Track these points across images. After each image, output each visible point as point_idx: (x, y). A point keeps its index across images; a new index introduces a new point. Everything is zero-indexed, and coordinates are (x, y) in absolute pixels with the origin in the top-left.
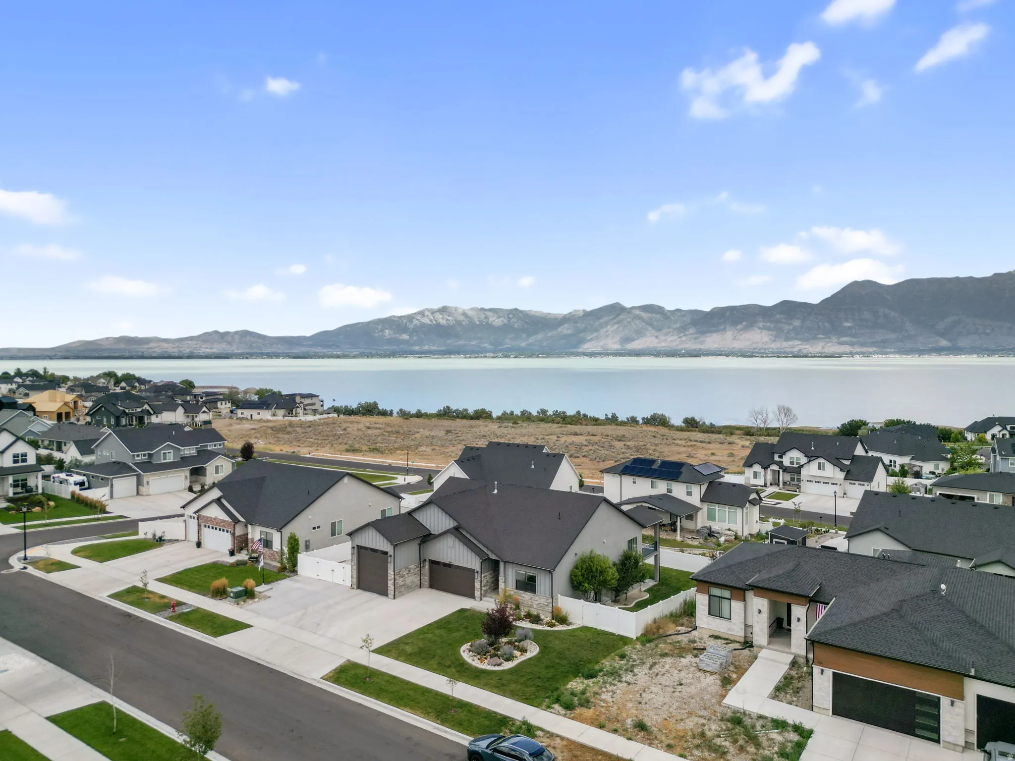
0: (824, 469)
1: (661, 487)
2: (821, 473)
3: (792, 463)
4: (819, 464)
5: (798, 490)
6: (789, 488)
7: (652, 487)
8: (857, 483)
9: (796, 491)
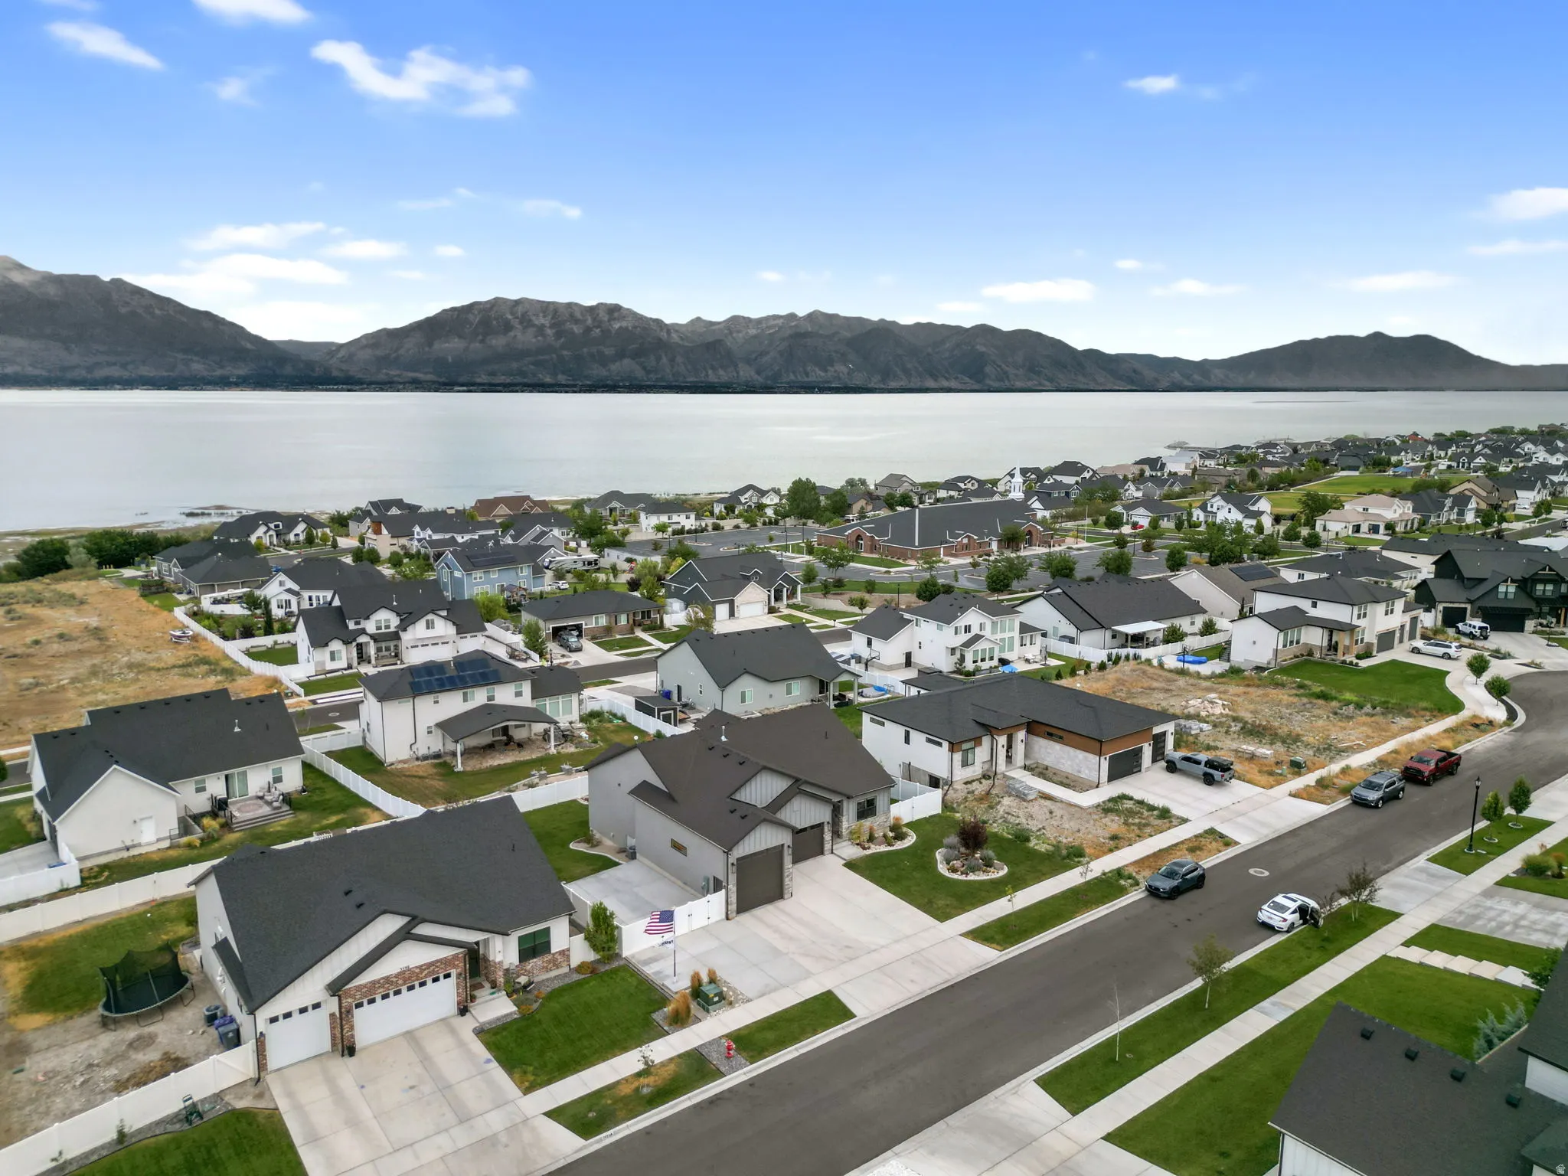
0: (433, 628)
1: (479, 697)
2: (431, 633)
3: (379, 628)
4: (427, 621)
5: (399, 662)
6: (386, 662)
7: (465, 700)
8: (468, 635)
9: (396, 664)
